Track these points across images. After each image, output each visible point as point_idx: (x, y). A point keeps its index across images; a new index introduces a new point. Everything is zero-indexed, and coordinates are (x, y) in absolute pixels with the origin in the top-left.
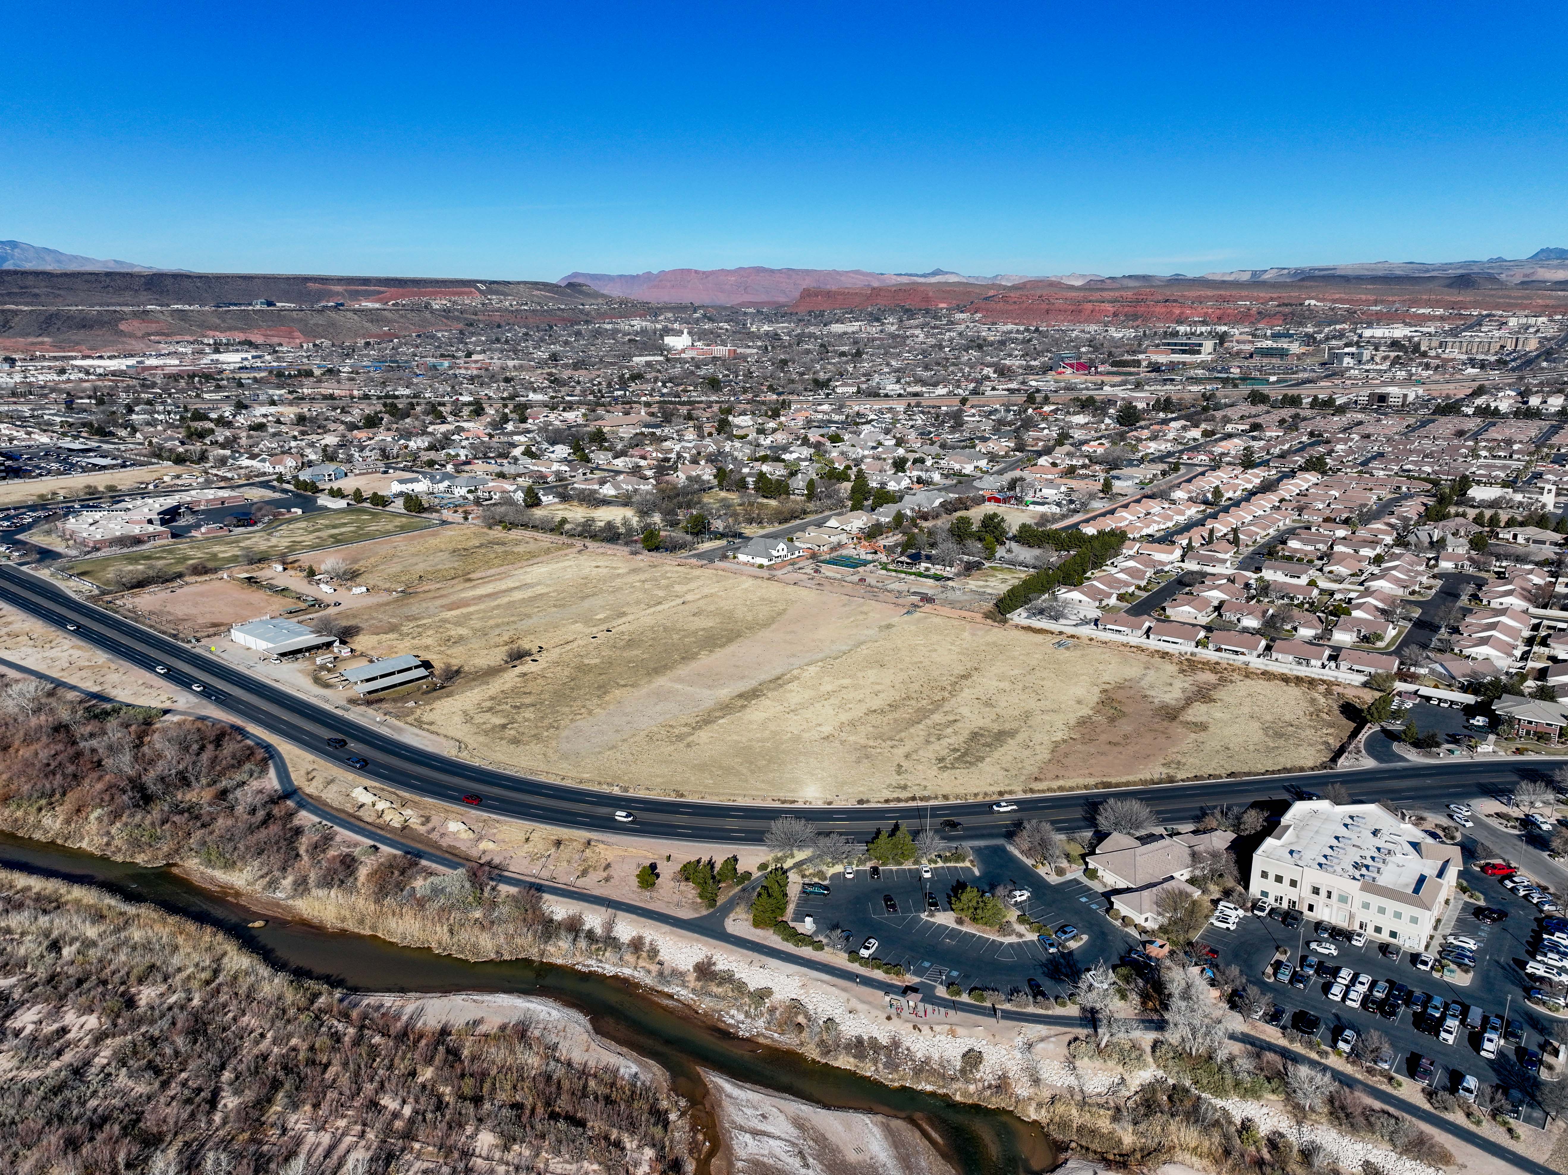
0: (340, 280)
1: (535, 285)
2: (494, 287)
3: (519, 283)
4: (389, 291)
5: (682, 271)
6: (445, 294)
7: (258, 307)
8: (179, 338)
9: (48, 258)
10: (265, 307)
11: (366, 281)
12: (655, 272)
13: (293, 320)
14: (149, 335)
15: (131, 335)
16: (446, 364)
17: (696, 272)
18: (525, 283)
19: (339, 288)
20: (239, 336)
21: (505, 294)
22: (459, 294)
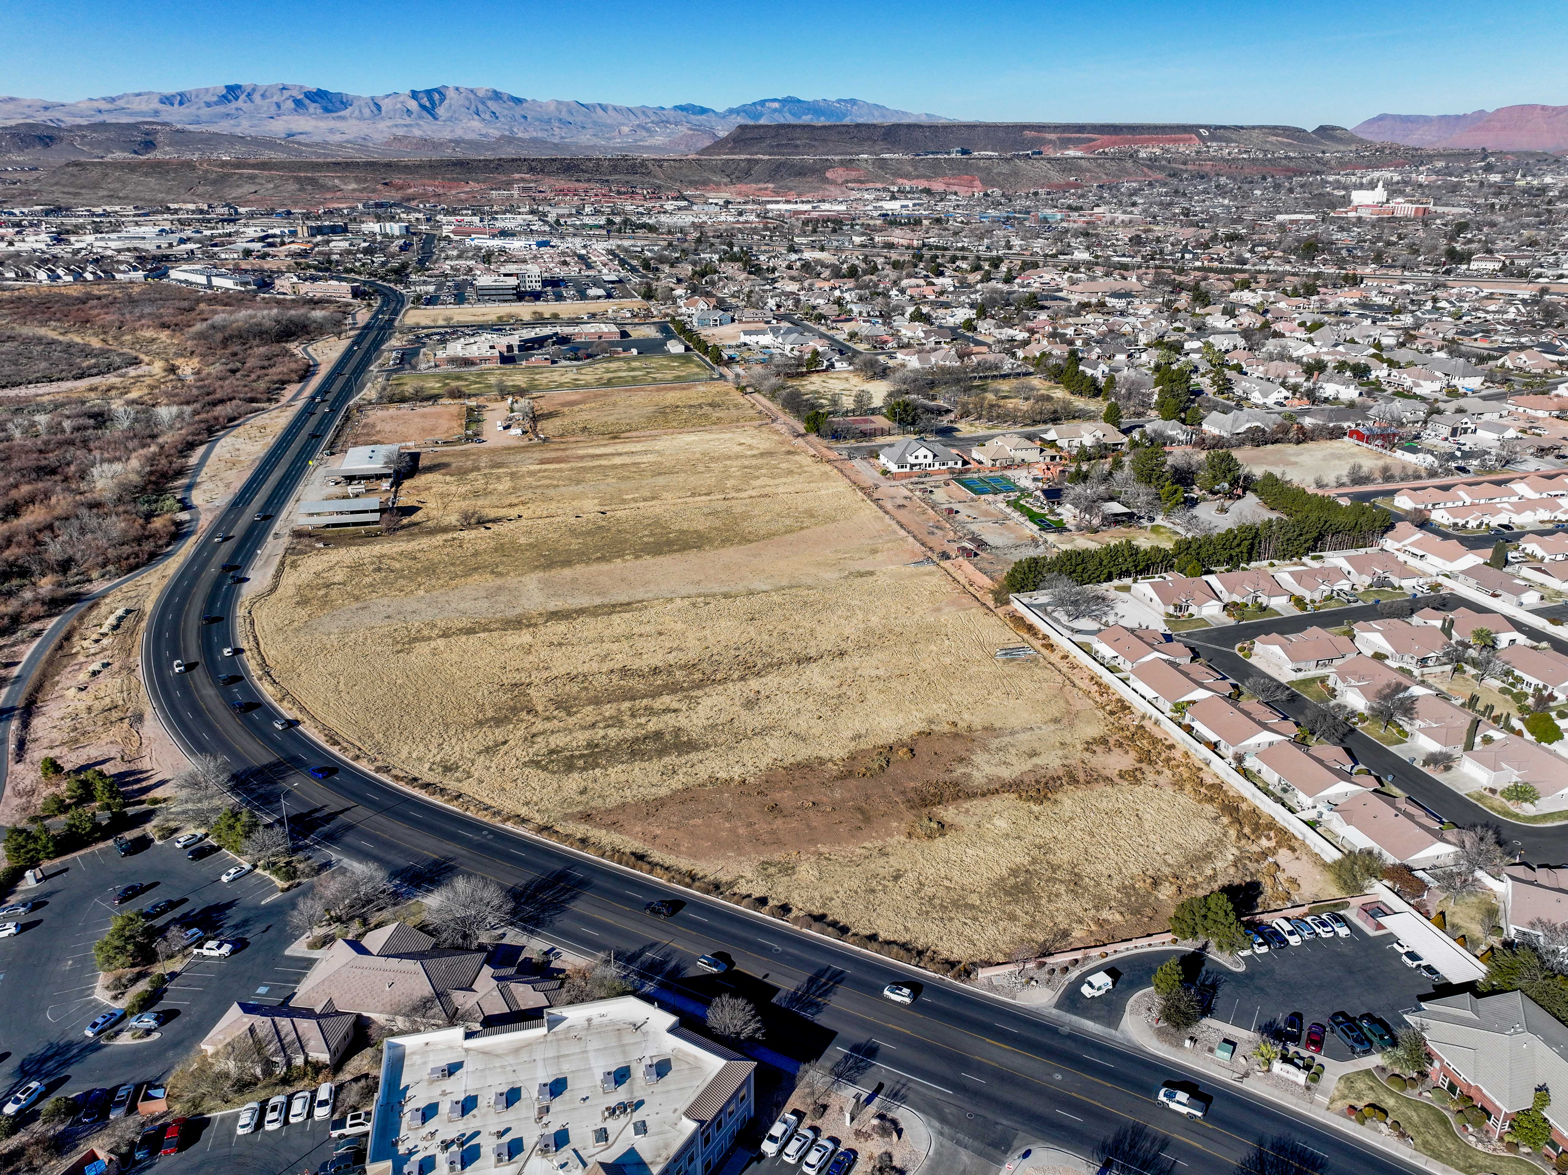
0: (1056, 128)
1: (1274, 130)
2: (1218, 133)
3: (1254, 128)
4: (1101, 138)
5: (1523, 107)
6: (1159, 141)
7: (953, 156)
8: (871, 185)
9: (876, 114)
10: (959, 156)
11: (1081, 128)
12: (1490, 109)
13: (978, 169)
14: (847, 182)
15: (833, 182)
16: (1059, 216)
17: (1544, 108)
18: (1261, 127)
19: (1053, 136)
20: (923, 184)
21: (1228, 141)
22: (1175, 141)
